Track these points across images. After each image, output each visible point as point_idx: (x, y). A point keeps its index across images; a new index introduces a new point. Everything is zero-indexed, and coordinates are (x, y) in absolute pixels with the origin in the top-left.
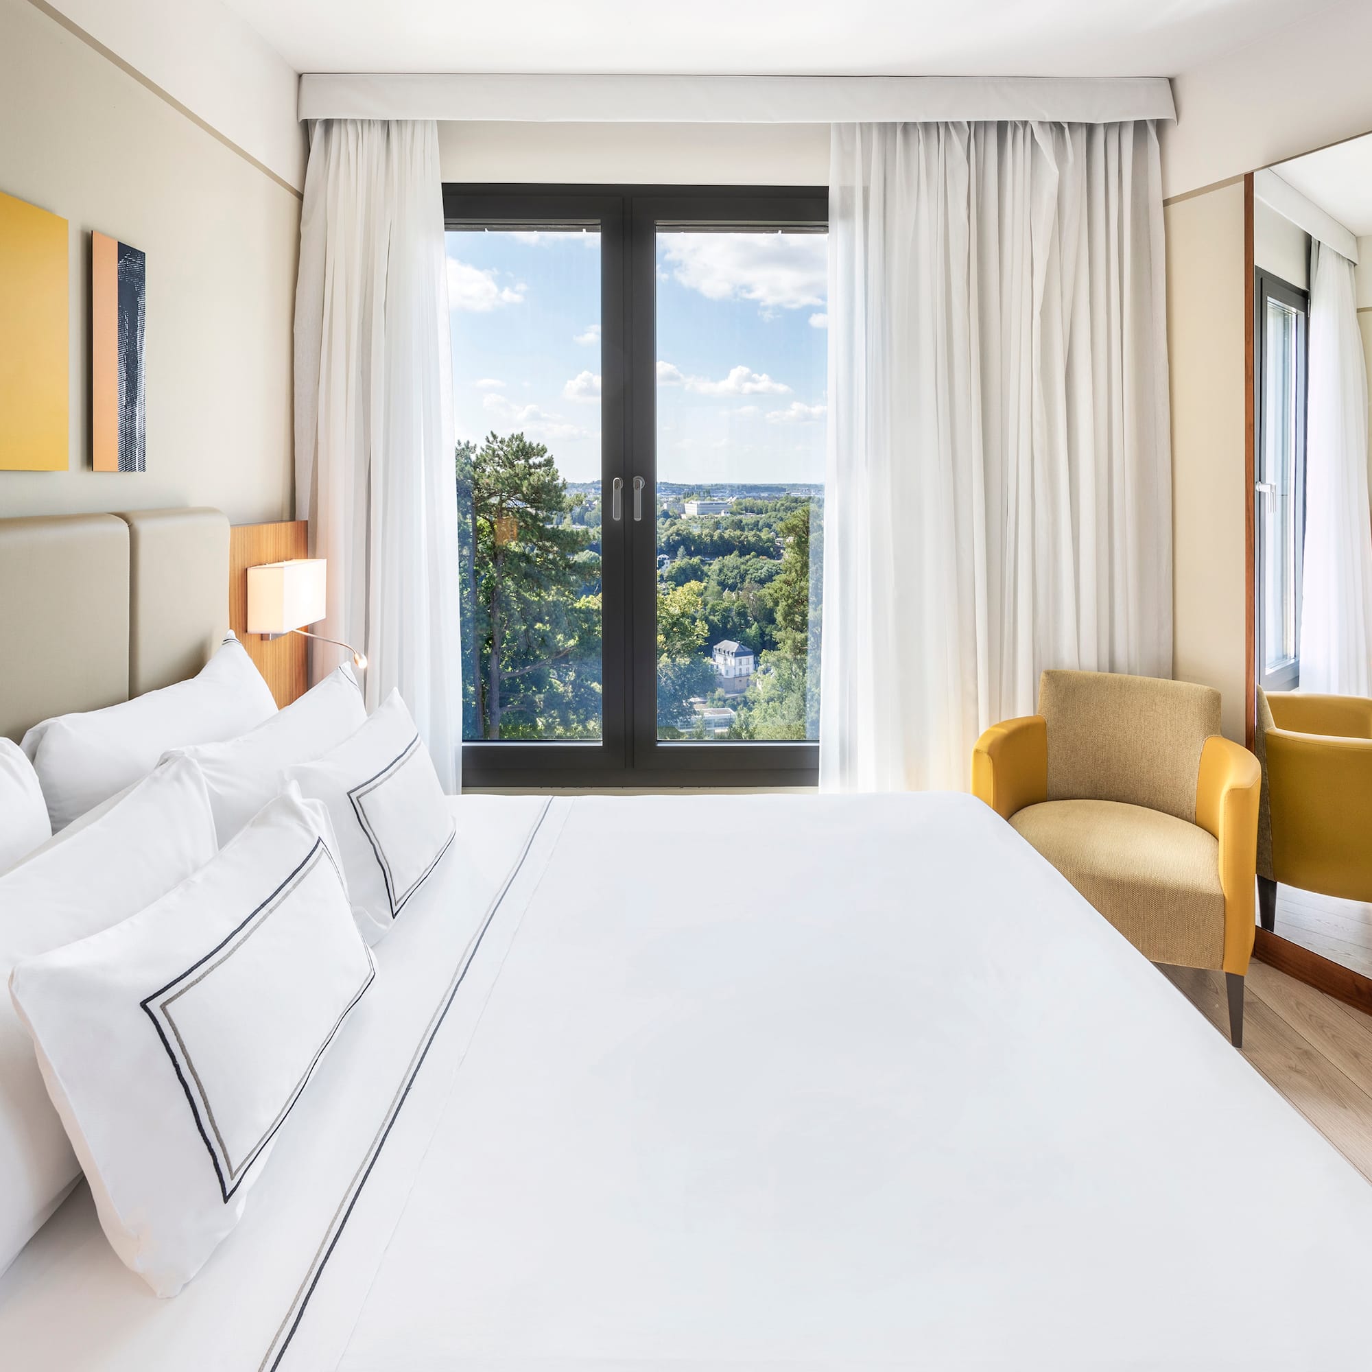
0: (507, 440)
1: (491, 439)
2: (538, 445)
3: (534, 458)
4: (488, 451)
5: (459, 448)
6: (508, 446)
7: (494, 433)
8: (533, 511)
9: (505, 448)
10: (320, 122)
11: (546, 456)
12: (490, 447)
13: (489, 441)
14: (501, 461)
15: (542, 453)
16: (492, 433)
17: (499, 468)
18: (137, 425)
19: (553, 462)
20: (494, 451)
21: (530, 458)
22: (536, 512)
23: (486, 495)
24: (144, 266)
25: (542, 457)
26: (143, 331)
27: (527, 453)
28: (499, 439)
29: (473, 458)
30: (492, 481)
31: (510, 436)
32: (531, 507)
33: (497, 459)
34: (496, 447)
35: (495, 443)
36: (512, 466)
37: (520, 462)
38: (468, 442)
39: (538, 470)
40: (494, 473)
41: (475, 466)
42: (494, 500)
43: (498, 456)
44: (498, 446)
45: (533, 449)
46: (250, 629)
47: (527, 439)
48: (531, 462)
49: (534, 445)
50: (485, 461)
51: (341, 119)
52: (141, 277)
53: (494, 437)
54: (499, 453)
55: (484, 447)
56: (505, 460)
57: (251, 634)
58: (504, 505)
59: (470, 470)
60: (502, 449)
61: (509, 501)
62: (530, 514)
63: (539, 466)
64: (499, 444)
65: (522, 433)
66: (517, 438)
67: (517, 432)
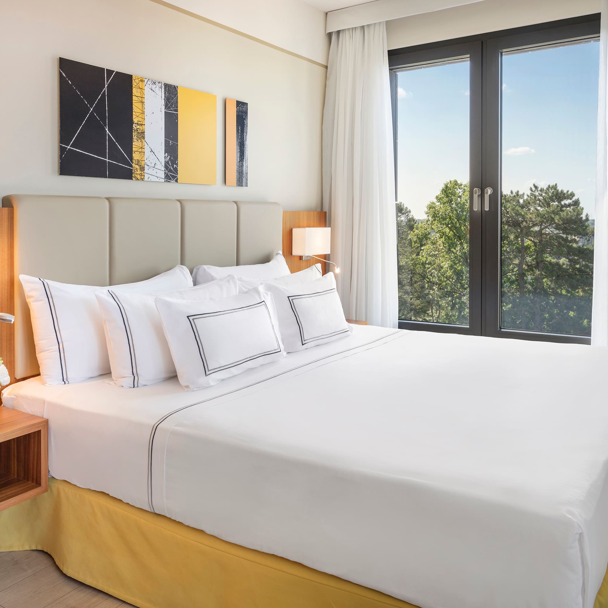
0: (545, 189)
1: (534, 189)
2: (568, 192)
3: (565, 200)
4: (532, 197)
5: (512, 196)
6: (546, 193)
7: (536, 185)
8: (565, 236)
9: (544, 194)
10: (334, 33)
11: (574, 199)
12: (533, 194)
13: (532, 191)
14: (541, 203)
15: (571, 197)
16: (534, 185)
17: (539, 208)
18: (244, 169)
19: (579, 202)
20: (535, 197)
21: (562, 200)
22: (566, 236)
23: (531, 225)
24: (247, 108)
25: (571, 199)
26: (247, 133)
27: (560, 197)
28: (539, 189)
29: (521, 201)
30: (533, 217)
31: (547, 186)
32: (563, 233)
33: (538, 202)
34: (537, 194)
35: (536, 192)
36: (549, 205)
37: (555, 204)
38: (518, 192)
39: (568, 209)
40: (535, 211)
41: (522, 207)
42: (537, 229)
43: (539, 200)
44: (539, 193)
45: (564, 194)
46: (294, 253)
47: (560, 188)
48: (563, 203)
49: (565, 192)
50: (529, 203)
51: (343, 29)
52: (246, 113)
53: (536, 187)
54: (539, 197)
55: (529, 194)
56: (544, 202)
57: (294, 256)
58: (543, 231)
59: (519, 209)
60: (541, 195)
61: (547, 230)
62: (562, 238)
63: (569, 205)
64: (539, 192)
65: (556, 184)
66: (552, 188)
67: (552, 184)
